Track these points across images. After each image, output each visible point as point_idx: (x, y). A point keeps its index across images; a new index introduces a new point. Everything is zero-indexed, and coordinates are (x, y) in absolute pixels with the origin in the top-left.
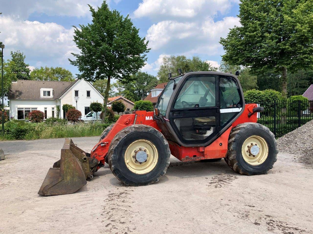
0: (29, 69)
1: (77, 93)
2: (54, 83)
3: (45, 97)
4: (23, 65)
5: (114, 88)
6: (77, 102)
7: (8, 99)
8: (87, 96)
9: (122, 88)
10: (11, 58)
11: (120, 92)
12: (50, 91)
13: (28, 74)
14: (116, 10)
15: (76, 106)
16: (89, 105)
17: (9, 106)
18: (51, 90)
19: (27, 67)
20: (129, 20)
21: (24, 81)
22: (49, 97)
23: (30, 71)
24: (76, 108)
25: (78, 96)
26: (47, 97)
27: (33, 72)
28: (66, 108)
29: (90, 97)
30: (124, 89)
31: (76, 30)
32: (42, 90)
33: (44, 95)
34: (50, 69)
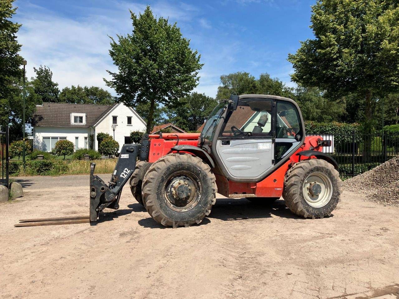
0: (58, 89)
1: (115, 119)
2: (88, 107)
3: (76, 124)
4: (50, 84)
5: (163, 113)
6: (114, 130)
7: (32, 126)
8: (128, 123)
9: (173, 114)
10: (35, 76)
11: (170, 118)
12: (82, 117)
13: (56, 95)
14: (162, 18)
15: (113, 136)
16: (129, 135)
17: (33, 135)
18: (84, 115)
19: (55, 87)
20: (178, 30)
21: (51, 104)
22: (81, 124)
23: (59, 91)
24: (113, 138)
25: (116, 123)
26: (78, 124)
27: (62, 93)
28: (101, 137)
29: (132, 125)
30: (176, 115)
31: (112, 42)
32: (73, 115)
33: (75, 121)
34: (84, 89)
